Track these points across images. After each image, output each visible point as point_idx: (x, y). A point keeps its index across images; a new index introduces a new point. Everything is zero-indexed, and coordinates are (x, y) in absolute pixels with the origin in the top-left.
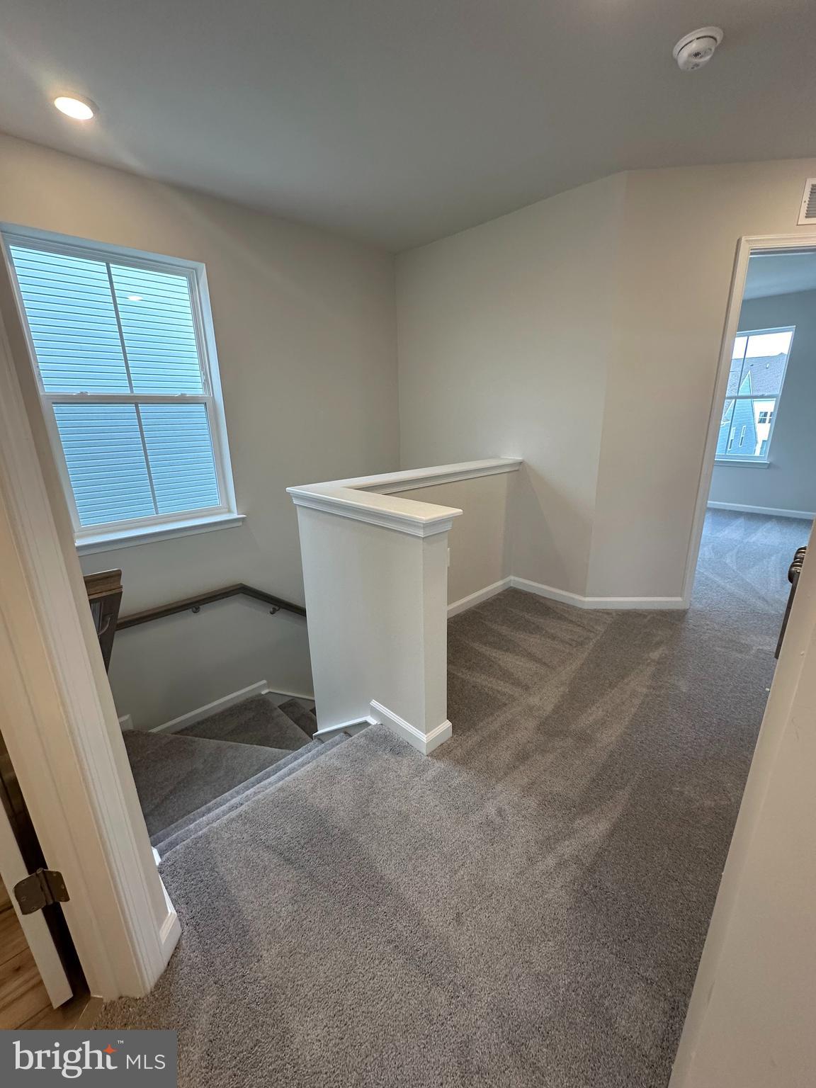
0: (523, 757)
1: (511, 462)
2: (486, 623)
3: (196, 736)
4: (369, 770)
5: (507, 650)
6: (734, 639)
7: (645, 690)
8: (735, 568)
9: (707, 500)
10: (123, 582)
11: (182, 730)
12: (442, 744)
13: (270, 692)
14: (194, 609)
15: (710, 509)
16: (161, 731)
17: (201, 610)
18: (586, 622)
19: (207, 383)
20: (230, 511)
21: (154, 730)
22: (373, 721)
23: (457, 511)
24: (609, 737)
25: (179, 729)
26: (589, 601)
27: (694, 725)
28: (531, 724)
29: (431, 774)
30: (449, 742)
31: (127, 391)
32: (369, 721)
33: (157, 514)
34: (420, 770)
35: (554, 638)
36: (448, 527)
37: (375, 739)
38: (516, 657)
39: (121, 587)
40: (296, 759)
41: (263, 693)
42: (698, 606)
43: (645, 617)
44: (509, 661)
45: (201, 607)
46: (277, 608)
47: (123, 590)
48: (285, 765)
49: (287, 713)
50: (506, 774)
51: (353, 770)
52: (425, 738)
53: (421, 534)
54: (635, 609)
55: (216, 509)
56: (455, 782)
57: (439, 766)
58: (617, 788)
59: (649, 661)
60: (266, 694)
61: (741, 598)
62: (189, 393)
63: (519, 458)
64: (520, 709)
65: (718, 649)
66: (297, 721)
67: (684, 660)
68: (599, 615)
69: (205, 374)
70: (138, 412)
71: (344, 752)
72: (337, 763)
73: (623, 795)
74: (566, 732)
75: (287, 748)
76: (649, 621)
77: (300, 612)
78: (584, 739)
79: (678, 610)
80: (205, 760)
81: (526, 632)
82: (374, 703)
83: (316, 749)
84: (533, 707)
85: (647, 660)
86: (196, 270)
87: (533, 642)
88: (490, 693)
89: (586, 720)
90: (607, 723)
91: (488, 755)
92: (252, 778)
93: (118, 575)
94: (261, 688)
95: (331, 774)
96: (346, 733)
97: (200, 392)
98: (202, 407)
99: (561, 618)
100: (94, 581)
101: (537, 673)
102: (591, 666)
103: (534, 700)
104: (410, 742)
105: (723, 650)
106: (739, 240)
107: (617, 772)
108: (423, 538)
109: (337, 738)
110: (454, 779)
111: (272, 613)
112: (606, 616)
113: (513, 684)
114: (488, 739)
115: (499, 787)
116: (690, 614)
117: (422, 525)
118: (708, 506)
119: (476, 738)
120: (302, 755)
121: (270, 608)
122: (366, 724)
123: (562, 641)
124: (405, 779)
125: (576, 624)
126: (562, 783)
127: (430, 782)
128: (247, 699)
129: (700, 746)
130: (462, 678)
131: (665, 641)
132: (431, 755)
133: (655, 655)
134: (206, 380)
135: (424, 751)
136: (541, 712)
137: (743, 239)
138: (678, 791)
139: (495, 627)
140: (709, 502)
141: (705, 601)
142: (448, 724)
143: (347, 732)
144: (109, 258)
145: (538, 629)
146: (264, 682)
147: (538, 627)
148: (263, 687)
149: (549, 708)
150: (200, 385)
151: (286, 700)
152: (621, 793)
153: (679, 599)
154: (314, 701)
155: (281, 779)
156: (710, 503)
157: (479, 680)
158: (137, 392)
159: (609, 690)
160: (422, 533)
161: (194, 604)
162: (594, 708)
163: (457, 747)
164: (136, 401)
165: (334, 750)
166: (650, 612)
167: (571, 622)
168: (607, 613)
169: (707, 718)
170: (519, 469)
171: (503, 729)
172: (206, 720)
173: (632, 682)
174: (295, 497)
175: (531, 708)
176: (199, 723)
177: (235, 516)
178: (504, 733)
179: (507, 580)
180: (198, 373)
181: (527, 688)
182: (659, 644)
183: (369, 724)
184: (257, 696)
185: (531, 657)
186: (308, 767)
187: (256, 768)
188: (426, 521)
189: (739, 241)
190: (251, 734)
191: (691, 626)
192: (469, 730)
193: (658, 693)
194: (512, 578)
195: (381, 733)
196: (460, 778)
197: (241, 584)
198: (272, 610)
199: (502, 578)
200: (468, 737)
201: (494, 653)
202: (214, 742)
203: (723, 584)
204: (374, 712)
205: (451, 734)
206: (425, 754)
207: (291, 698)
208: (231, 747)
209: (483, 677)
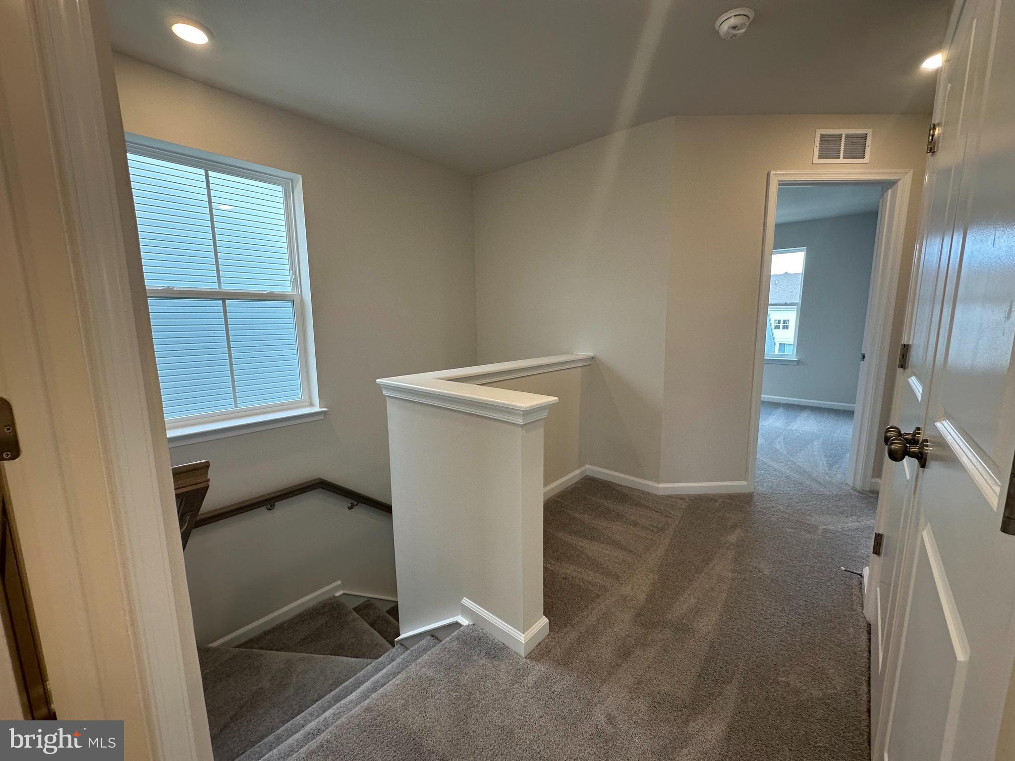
0: (625, 653)
1: (584, 357)
2: (569, 512)
3: (261, 648)
4: (465, 679)
5: (592, 538)
6: (800, 520)
7: (730, 575)
8: (785, 453)
9: (761, 395)
10: (211, 474)
11: (247, 642)
12: (539, 644)
13: (344, 594)
14: (269, 506)
15: (763, 402)
16: (223, 644)
17: (276, 507)
18: (662, 508)
19: (296, 282)
20: (311, 405)
21: (215, 644)
22: (464, 621)
23: (553, 399)
24: (706, 625)
25: (243, 640)
26: (664, 487)
27: (783, 608)
28: (628, 616)
29: (531, 680)
30: (547, 641)
31: (214, 287)
32: (460, 622)
33: (236, 407)
34: (519, 675)
35: (635, 524)
36: (545, 415)
37: (468, 642)
38: (602, 545)
39: (208, 480)
40: (378, 670)
41: (337, 594)
42: (761, 489)
43: (716, 501)
44: (594, 549)
45: (275, 503)
46: (355, 503)
47: (210, 483)
48: (367, 678)
49: (362, 616)
50: (610, 673)
51: (447, 680)
52: (523, 639)
53: (520, 421)
54: (706, 494)
55: (297, 402)
56: (558, 688)
57: (540, 669)
58: (724, 682)
59: (728, 545)
60: (340, 596)
61: (797, 480)
62: (277, 290)
63: (591, 354)
64: (613, 599)
65: (789, 530)
66: (372, 625)
67: (760, 542)
68: (673, 500)
69: (294, 274)
70: (224, 306)
71: (437, 659)
72: (430, 673)
73: (731, 691)
74: (663, 622)
75: (363, 656)
76: (720, 505)
77: (386, 509)
78: (683, 629)
79: (744, 494)
80: (273, 677)
81: (607, 520)
82: (466, 601)
83: (402, 657)
84: (627, 597)
85: (726, 543)
86: (292, 180)
87: (616, 529)
88: (582, 584)
89: (680, 608)
90: (701, 610)
91: (589, 653)
92: (328, 696)
93: (206, 466)
94: (336, 589)
95: (423, 687)
96: (432, 636)
97: (288, 290)
98: (290, 303)
99: (638, 504)
100: (180, 473)
101: (625, 561)
102: (675, 551)
103: (626, 590)
104: (506, 644)
105: (793, 530)
106: (768, 173)
107: (721, 664)
108: (522, 426)
109: (423, 642)
110: (557, 684)
111: (348, 508)
112: (680, 501)
113: (603, 573)
114: (586, 636)
115: (605, 689)
116: (756, 498)
117: (522, 413)
118: (762, 400)
119: (574, 635)
120: (384, 665)
121: (348, 503)
122: (457, 625)
123: (644, 528)
124: (505, 687)
125: (654, 510)
126: (668, 680)
127: (532, 688)
128: (320, 603)
129: (794, 630)
130: (551, 570)
131: (739, 525)
132: (529, 656)
133: (732, 538)
134: (295, 279)
135: (522, 653)
136: (635, 602)
137: (772, 173)
138: (784, 682)
139: (577, 515)
140: (762, 396)
141: (766, 484)
142: (544, 621)
143: (433, 634)
144: (208, 164)
145: (618, 517)
146: (339, 582)
147: (618, 514)
148: (337, 589)
149: (643, 597)
150: (289, 283)
151: (362, 601)
152: (729, 688)
153: (744, 483)
154: (397, 602)
155: (365, 696)
156: (765, 397)
157: (568, 572)
158: (226, 287)
159: (697, 575)
160: (522, 421)
161: (269, 501)
162: (686, 595)
163: (555, 646)
164: (224, 297)
165: (425, 657)
166: (720, 496)
167: (648, 508)
168: (681, 498)
169: (795, 601)
170: (591, 363)
171: (599, 623)
172: (273, 629)
173: (716, 566)
174: (385, 388)
175: (625, 599)
176: (265, 633)
177: (317, 409)
178: (601, 627)
179: (583, 469)
180: (288, 273)
181: (617, 578)
182: (734, 526)
183: (461, 625)
184: (330, 599)
185: (616, 544)
186: (398, 680)
187: (330, 682)
188: (526, 408)
189: (768, 175)
190: (323, 642)
191: (759, 509)
192: (565, 626)
193: (743, 577)
194: (588, 466)
195: (474, 634)
196: (563, 682)
197: (320, 479)
198: (349, 505)
199: (579, 467)
200: (565, 634)
201: (582, 543)
202: (284, 655)
203: (778, 468)
204: (466, 611)
205: (547, 632)
206: (523, 655)
207: (366, 599)
208: (302, 659)
209: (572, 567)
